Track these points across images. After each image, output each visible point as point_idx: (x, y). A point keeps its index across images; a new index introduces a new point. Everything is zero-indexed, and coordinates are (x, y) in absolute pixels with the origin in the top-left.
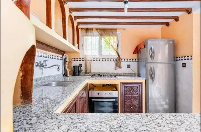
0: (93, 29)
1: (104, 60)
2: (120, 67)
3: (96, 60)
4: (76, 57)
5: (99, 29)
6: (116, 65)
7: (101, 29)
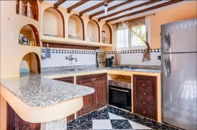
0: (121, 22)
1: (132, 52)
2: (149, 59)
3: (125, 52)
4: (109, 51)
5: (127, 21)
6: (145, 56)
7: (128, 21)
